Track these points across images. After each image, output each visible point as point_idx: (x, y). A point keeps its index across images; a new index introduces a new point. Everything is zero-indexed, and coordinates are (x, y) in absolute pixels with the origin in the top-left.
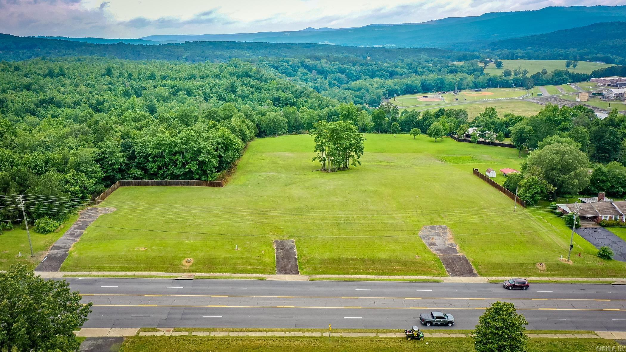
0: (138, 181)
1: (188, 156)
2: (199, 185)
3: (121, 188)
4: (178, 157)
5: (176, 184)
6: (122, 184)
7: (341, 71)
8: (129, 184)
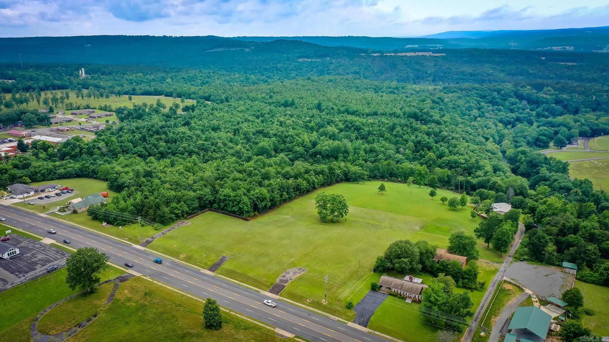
0: (216, 210)
1: (235, 203)
2: (239, 218)
3: (209, 212)
4: (231, 203)
5: (230, 215)
6: (210, 210)
7: (557, 102)
8: (212, 211)
